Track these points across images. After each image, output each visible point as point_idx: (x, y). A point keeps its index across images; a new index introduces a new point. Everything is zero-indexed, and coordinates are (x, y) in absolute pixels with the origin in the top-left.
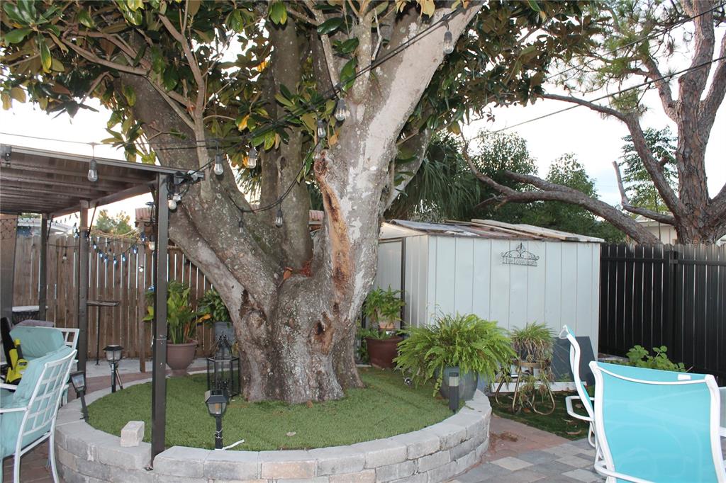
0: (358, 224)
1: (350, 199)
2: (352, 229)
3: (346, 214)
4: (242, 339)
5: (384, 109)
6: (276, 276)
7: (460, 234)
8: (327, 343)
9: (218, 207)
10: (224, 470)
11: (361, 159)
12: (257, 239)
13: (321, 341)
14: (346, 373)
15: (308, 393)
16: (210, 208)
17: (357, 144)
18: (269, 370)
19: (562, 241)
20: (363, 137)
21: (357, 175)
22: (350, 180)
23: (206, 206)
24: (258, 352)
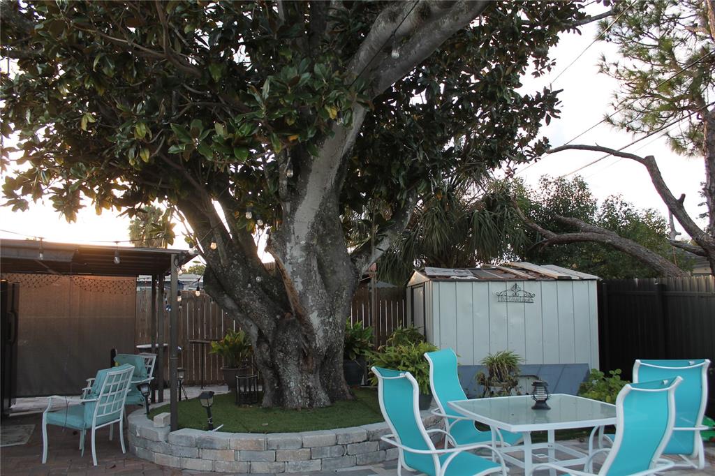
0: (299, 280)
1: (290, 264)
2: (296, 283)
3: (289, 274)
4: (258, 362)
5: (304, 202)
6: (278, 317)
7: (462, 278)
8: (311, 365)
9: (234, 270)
10: (207, 442)
11: (293, 237)
12: (266, 291)
13: (307, 363)
14: (337, 389)
15: (300, 401)
16: (228, 271)
17: (289, 228)
18: (275, 385)
19: (556, 280)
20: (292, 222)
21: (292, 247)
22: (288, 251)
23: (225, 270)
24: (269, 372)
